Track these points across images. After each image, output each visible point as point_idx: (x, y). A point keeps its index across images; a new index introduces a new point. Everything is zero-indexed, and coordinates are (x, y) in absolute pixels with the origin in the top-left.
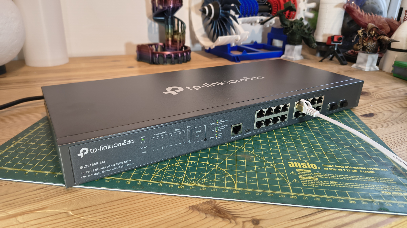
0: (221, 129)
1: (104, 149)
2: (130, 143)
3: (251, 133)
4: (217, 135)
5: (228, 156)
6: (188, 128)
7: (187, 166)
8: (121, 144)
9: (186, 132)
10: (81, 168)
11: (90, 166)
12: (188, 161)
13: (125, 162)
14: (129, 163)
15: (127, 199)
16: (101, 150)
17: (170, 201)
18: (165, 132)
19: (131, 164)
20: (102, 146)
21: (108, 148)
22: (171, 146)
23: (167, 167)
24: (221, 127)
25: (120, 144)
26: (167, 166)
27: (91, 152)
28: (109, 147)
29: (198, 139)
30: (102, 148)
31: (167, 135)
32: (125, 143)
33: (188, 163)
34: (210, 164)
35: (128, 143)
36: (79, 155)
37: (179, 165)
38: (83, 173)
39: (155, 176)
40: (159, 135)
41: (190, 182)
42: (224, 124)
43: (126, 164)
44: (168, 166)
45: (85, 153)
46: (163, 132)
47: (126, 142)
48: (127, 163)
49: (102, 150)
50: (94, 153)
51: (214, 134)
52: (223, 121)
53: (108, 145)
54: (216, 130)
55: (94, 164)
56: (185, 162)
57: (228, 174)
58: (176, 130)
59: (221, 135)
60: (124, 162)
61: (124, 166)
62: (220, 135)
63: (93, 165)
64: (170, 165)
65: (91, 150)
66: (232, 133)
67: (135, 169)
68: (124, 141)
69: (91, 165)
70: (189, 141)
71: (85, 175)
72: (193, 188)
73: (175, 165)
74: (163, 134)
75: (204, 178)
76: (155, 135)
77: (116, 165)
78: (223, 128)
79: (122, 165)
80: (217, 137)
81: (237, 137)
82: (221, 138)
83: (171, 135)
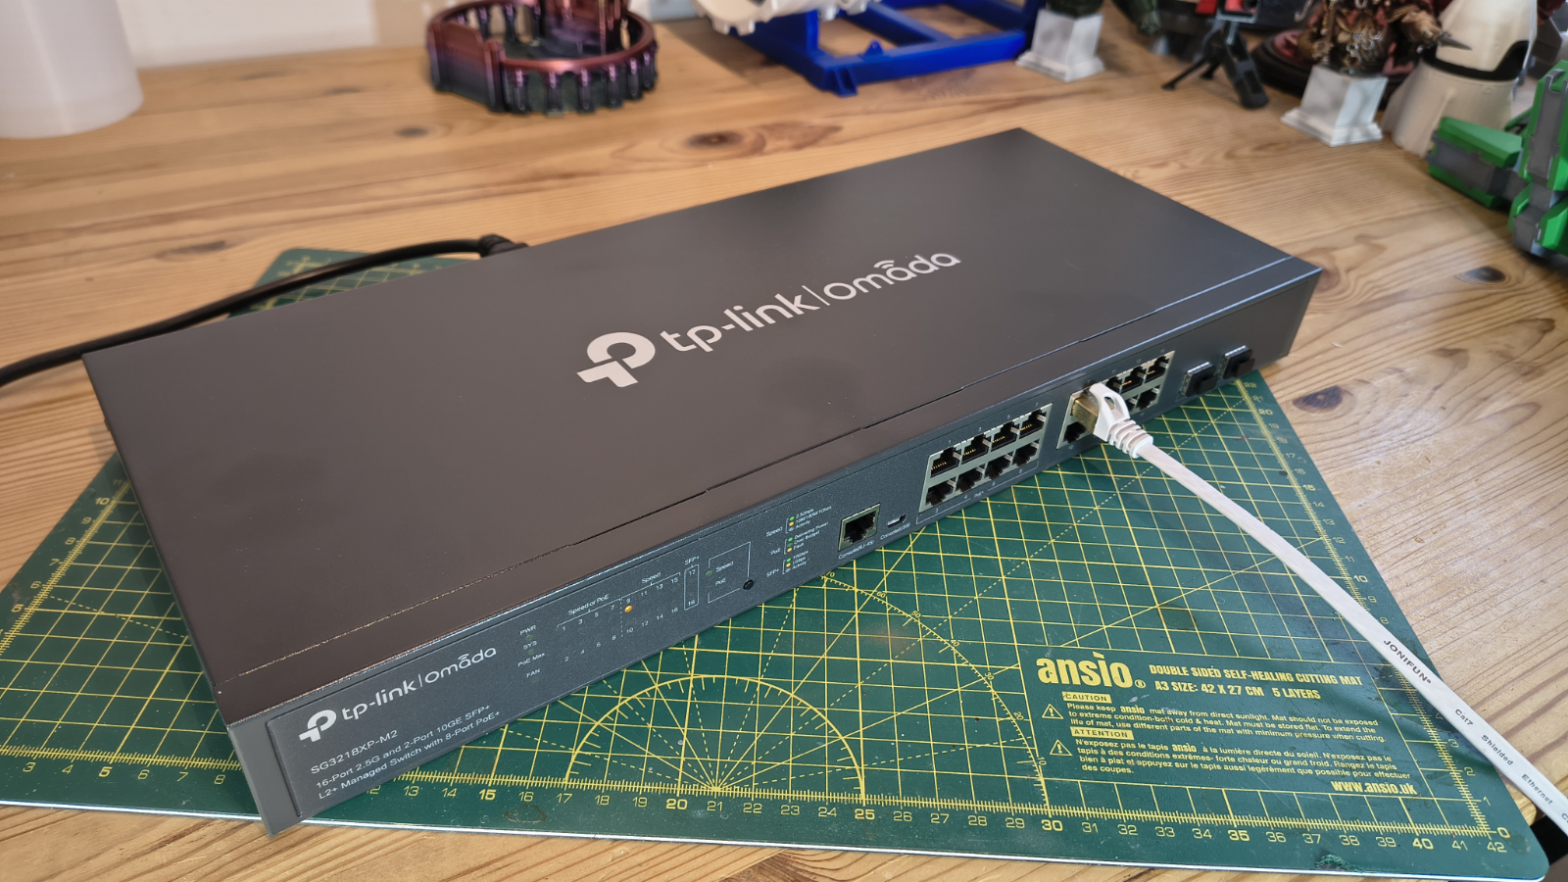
0: (805, 541)
1: (391, 698)
2: (482, 659)
3: (908, 525)
4: (789, 560)
5: (830, 639)
6: (689, 565)
7: (689, 701)
8: (453, 669)
9: (681, 577)
10: (315, 770)
11: (346, 756)
12: (692, 676)
13: (468, 716)
14: (484, 714)
15: (492, 867)
16: (380, 704)
17: (642, 869)
18: (606, 598)
19: (490, 717)
20: (383, 691)
21: (406, 692)
22: (631, 630)
23: (620, 708)
24: (805, 533)
25: (449, 669)
26: (616, 702)
27: (346, 718)
28: (407, 687)
29: (724, 588)
30: (381, 699)
31: (613, 604)
32: (465, 664)
33: (691, 686)
34: (771, 686)
35: (477, 658)
36: (303, 737)
37: (658, 696)
38: (325, 783)
39: (579, 757)
40: (585, 610)
41: (706, 780)
42: (814, 522)
43: (473, 720)
44: (620, 704)
45: (324, 727)
46: (600, 599)
47: (469, 658)
48: (478, 716)
49: (385, 701)
50: (357, 717)
51: (778, 561)
52: (811, 513)
53: (405, 683)
54: (788, 548)
55: (359, 749)
56: (679, 680)
57: (835, 729)
58: (645, 581)
59: (804, 558)
60: (463, 718)
61: (468, 728)
62: (800, 558)
63: (355, 751)
64: (629, 698)
65: (345, 712)
66: (843, 543)
67: (504, 727)
68: (463, 658)
69: (351, 754)
70: (693, 602)
71: (331, 786)
72: (718, 807)
73: (645, 695)
74: (601, 603)
75: (750, 757)
76: (572, 612)
77: (435, 732)
78: (814, 535)
79: (457, 727)
80: (791, 567)
81: (860, 550)
82: (803, 566)
83: (629, 601)
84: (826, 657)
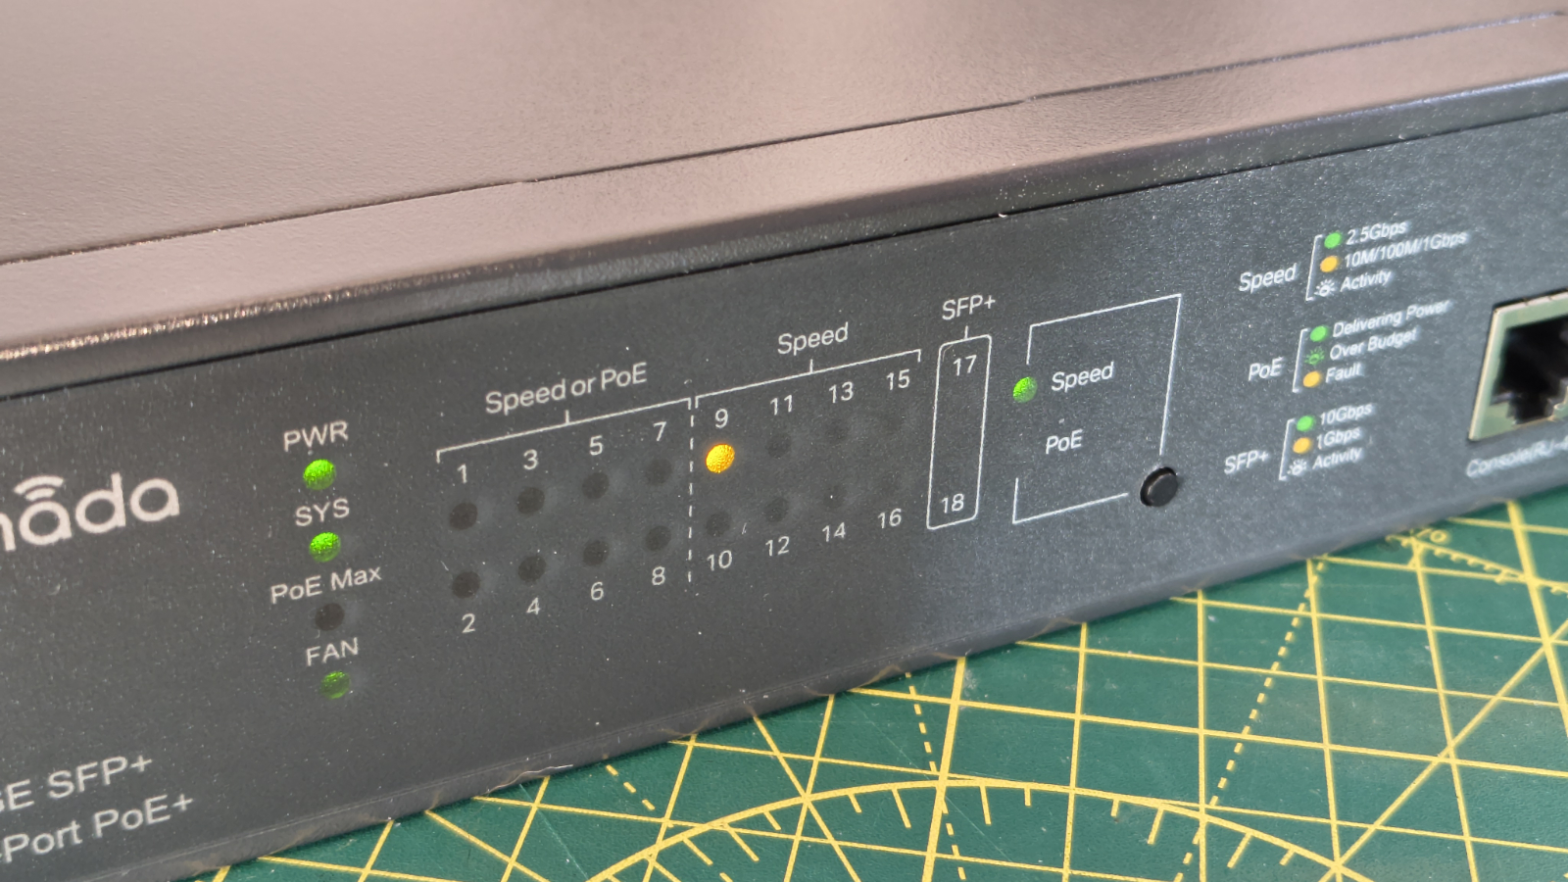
0: (1371, 360)
2: (118, 520)
4: (1305, 423)
5: (1462, 712)
6: (954, 329)
7: (931, 855)
9: (922, 373)
12: (943, 779)
13: (64, 784)
14: (128, 791)
18: (636, 375)
19: (149, 813)
22: (721, 561)
23: (663, 857)
24: (1373, 323)
26: (649, 834)
29: (1071, 477)
31: (660, 414)
32: (44, 524)
33: (940, 807)
34: (1250, 833)
35: (100, 512)
37: (811, 828)
40: (549, 412)
42: (1405, 282)
43: (81, 807)
44: (661, 844)
46: (610, 376)
47: (67, 497)
48: (95, 797)
51: (1274, 411)
52: (1400, 238)
54: (1307, 369)
56: (894, 787)
58: (790, 345)
59: (1355, 434)
60: (40, 790)
61: (54, 840)
62: (1344, 426)
64: (699, 829)
66: (1487, 411)
70: (959, 502)
73: (759, 822)
74: (617, 397)
76: (501, 404)
78: (1398, 340)
80: (1310, 456)
81: (1541, 463)
82: (1348, 466)
83: (723, 417)
84: (1455, 763)
